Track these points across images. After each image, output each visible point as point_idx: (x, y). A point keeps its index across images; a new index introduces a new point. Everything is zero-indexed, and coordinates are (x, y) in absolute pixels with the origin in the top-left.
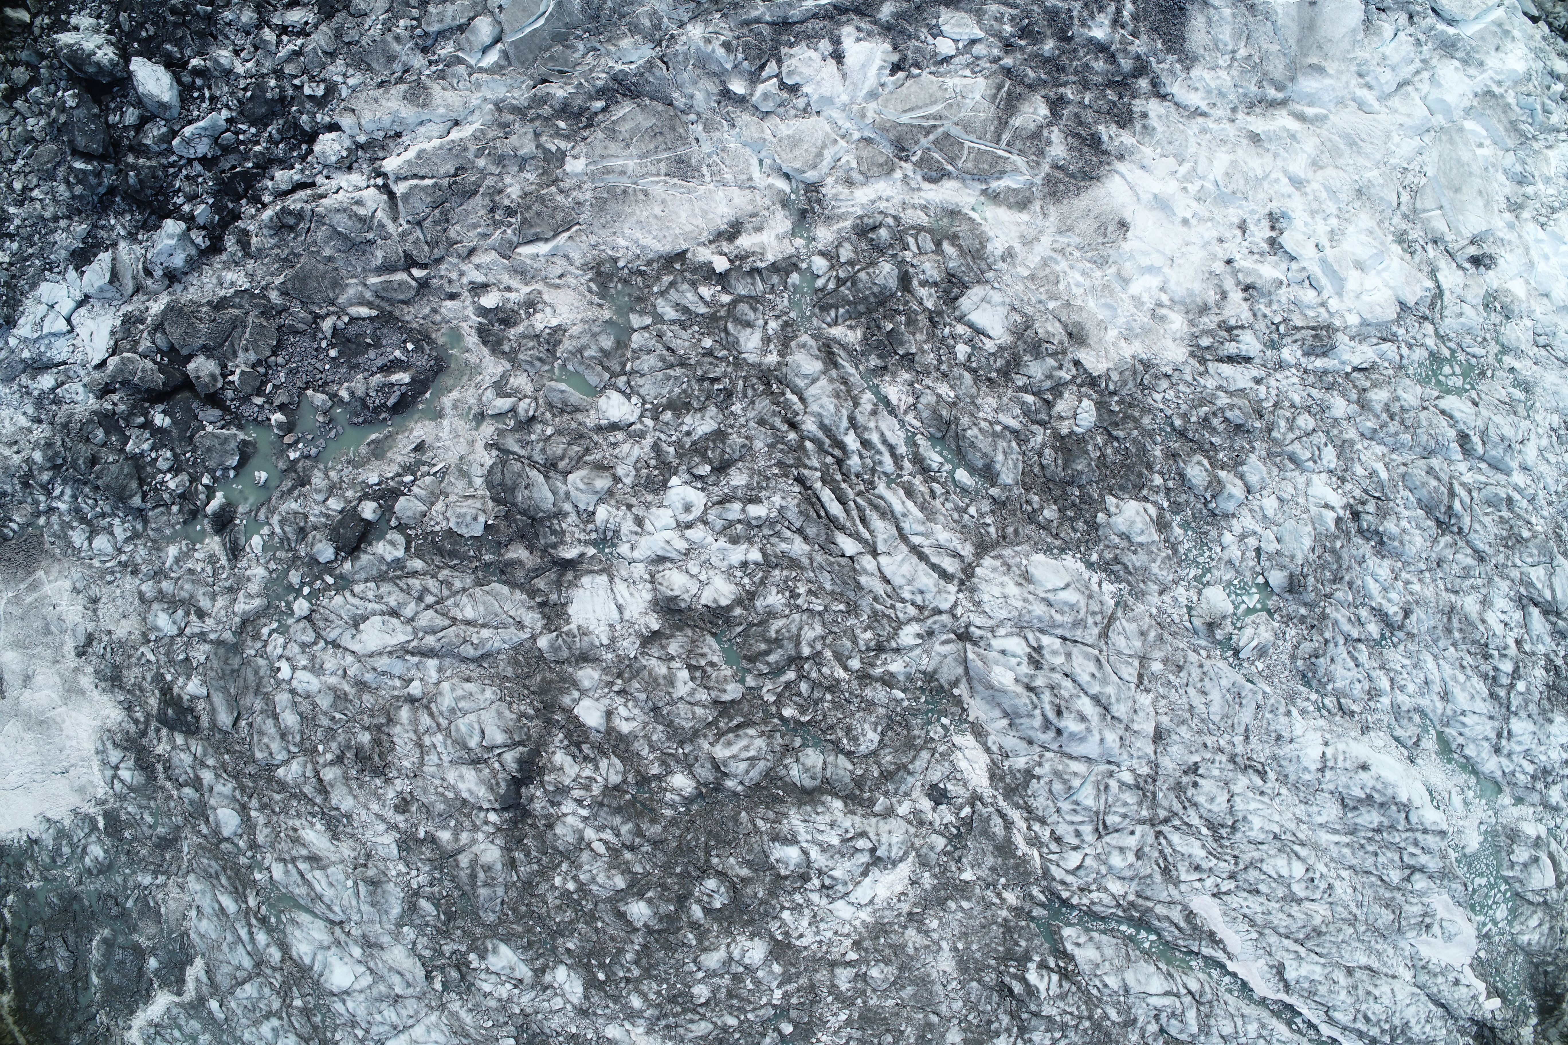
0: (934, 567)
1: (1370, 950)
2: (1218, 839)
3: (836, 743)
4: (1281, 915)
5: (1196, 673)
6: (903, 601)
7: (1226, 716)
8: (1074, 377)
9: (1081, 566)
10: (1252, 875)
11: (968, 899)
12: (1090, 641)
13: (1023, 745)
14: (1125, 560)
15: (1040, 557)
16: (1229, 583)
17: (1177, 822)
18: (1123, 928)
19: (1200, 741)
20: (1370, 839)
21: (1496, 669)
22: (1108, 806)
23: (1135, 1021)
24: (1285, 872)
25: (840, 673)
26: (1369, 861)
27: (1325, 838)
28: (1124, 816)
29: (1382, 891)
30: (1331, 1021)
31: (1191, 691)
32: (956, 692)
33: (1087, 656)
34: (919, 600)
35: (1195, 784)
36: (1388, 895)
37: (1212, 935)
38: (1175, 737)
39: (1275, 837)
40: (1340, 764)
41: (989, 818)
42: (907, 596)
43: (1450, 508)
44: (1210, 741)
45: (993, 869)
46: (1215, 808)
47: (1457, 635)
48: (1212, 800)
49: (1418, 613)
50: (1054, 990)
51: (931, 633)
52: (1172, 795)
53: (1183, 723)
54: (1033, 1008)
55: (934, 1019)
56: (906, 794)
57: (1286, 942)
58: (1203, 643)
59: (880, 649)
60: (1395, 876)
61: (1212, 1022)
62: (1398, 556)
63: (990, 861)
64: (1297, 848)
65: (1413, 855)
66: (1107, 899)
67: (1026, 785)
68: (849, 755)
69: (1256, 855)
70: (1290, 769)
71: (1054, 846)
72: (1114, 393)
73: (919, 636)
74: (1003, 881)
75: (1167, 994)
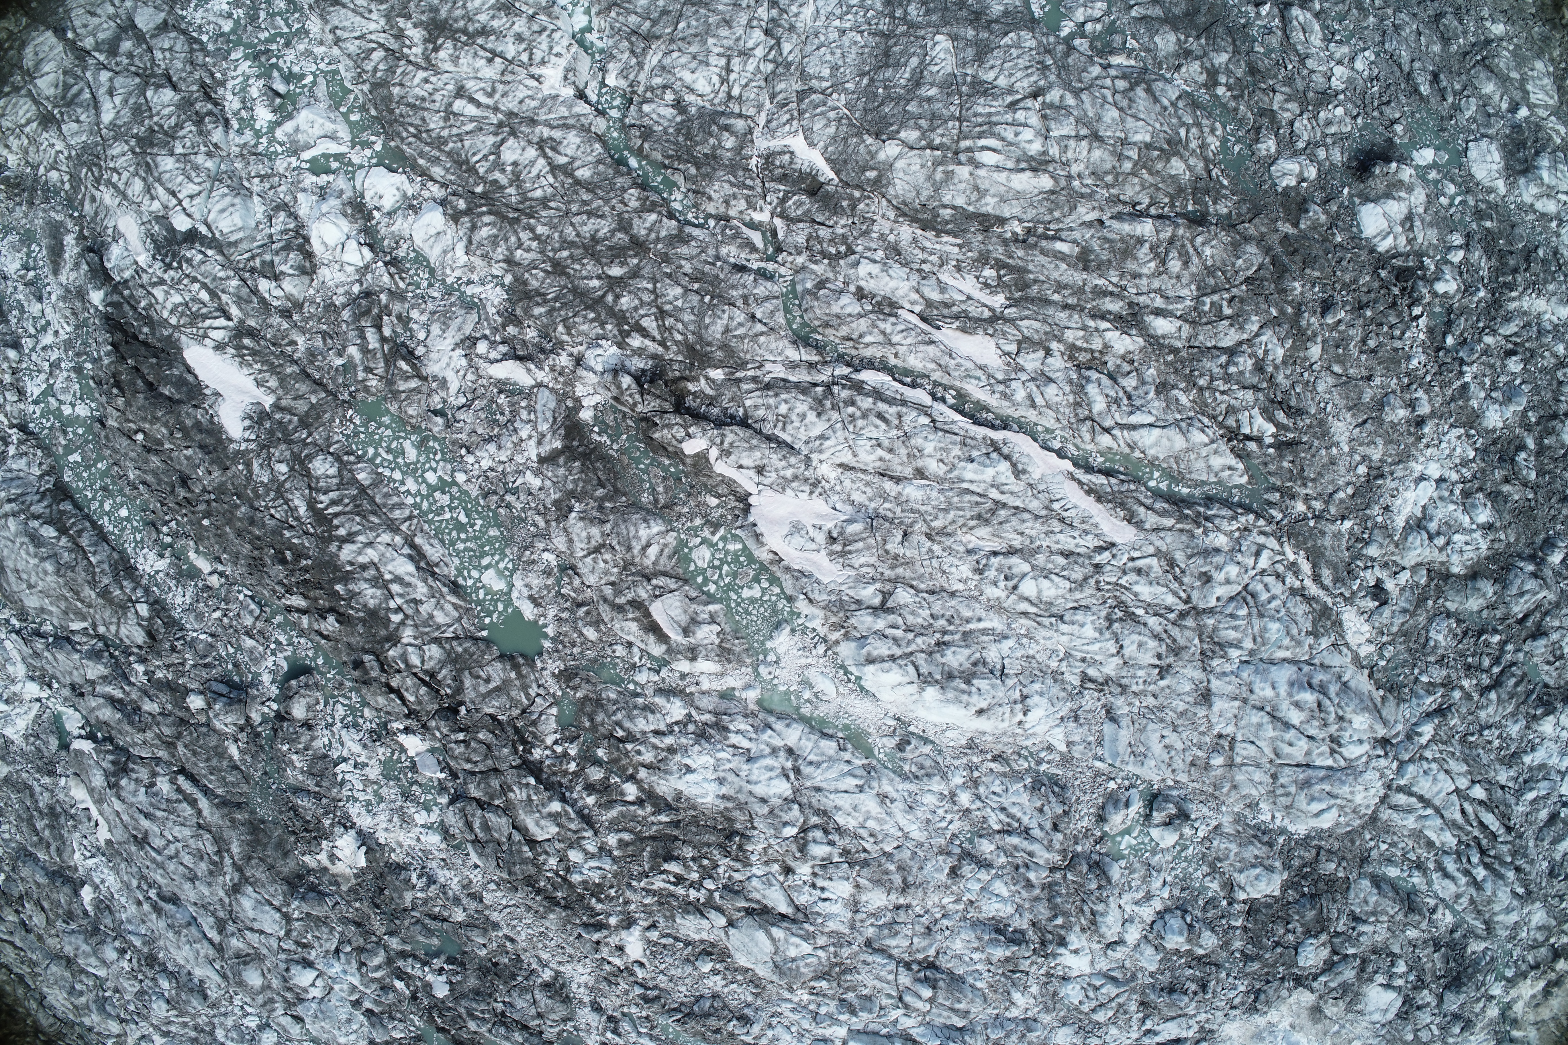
0: (1411, 794)
1: (898, 500)
2: (1121, 604)
3: (1459, 621)
4: (1033, 533)
5: (1178, 763)
6: (1434, 760)
7: (1142, 730)
8: (1315, 979)
9: (1291, 828)
10: (1078, 574)
11: (1341, 501)
12: (1287, 770)
13: (1327, 662)
14: (1265, 849)
15: (1326, 826)
16: (1154, 853)
17: (1172, 616)
18: (1186, 491)
19: (1161, 699)
20: (944, 633)
21: (832, 843)
22: (1250, 623)
23: (1158, 393)
24: (1045, 583)
25: (1466, 683)
26: (937, 608)
27: (995, 623)
28: (1232, 616)
29: (908, 574)
30: (923, 410)
31: (1179, 746)
32: (1381, 692)
33: (1288, 756)
34: (1425, 765)
35: (1159, 656)
36: (900, 571)
37: (1099, 499)
38: (1191, 699)
39: (1061, 618)
40: (1007, 709)
41: (1336, 580)
42: (1434, 766)
43: (934, 988)
44: (1151, 701)
45: (1322, 533)
46: (1135, 637)
47: (892, 867)
48: (1140, 645)
49: (943, 877)
50: (1244, 417)
51: (1409, 737)
52: (1182, 642)
53: (1182, 714)
54: (1260, 395)
55: (1337, 369)
56: (1403, 590)
57: (1018, 503)
58: (1175, 793)
59: (1441, 712)
60: (903, 596)
61: (1071, 398)
62: (976, 924)
63: (1327, 542)
64: (1033, 610)
65: (894, 626)
66: (1225, 525)
67: (1314, 622)
68: (1449, 615)
69: (1078, 595)
70: (1055, 690)
71: (1280, 568)
72: (1282, 979)
73: (1420, 735)
74: (1312, 523)
75: (1133, 427)
